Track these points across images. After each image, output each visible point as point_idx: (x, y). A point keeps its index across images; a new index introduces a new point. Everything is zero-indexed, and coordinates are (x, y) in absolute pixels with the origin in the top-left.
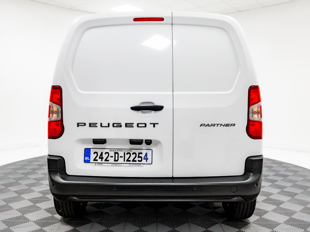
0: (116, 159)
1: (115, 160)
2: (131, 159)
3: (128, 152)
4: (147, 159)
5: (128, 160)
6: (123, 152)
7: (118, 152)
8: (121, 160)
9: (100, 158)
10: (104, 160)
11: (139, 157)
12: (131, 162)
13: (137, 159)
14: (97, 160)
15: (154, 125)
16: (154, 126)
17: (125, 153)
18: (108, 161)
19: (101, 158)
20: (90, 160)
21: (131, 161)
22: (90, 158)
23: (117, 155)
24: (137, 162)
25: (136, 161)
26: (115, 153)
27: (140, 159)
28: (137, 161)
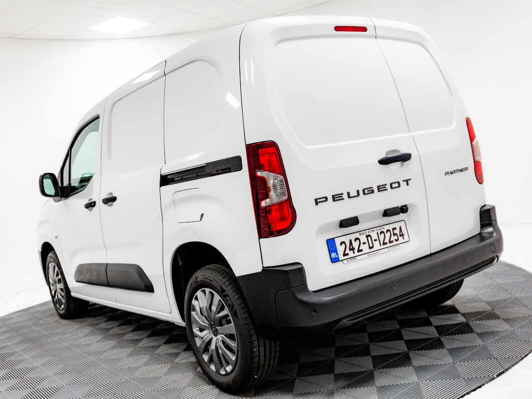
0: (371, 245)
1: (370, 248)
2: (387, 240)
3: (381, 231)
4: (402, 235)
5: (384, 244)
6: (375, 233)
7: (369, 234)
8: (377, 245)
9: (350, 250)
10: (356, 251)
11: (395, 235)
12: (389, 245)
13: (393, 238)
14: (347, 254)
15: (407, 181)
16: (408, 184)
17: (377, 233)
18: (362, 250)
19: (352, 249)
20: (338, 257)
21: (388, 243)
22: (337, 254)
23: (369, 238)
24: (395, 243)
25: (392, 242)
26: (367, 236)
27: (396, 237)
28: (394, 241)
